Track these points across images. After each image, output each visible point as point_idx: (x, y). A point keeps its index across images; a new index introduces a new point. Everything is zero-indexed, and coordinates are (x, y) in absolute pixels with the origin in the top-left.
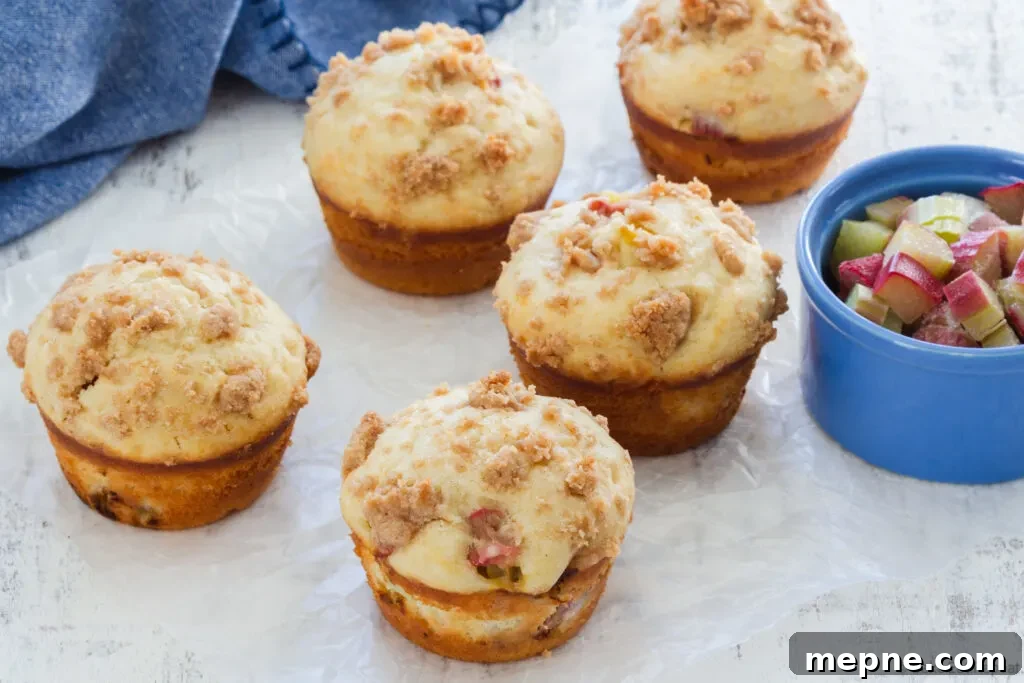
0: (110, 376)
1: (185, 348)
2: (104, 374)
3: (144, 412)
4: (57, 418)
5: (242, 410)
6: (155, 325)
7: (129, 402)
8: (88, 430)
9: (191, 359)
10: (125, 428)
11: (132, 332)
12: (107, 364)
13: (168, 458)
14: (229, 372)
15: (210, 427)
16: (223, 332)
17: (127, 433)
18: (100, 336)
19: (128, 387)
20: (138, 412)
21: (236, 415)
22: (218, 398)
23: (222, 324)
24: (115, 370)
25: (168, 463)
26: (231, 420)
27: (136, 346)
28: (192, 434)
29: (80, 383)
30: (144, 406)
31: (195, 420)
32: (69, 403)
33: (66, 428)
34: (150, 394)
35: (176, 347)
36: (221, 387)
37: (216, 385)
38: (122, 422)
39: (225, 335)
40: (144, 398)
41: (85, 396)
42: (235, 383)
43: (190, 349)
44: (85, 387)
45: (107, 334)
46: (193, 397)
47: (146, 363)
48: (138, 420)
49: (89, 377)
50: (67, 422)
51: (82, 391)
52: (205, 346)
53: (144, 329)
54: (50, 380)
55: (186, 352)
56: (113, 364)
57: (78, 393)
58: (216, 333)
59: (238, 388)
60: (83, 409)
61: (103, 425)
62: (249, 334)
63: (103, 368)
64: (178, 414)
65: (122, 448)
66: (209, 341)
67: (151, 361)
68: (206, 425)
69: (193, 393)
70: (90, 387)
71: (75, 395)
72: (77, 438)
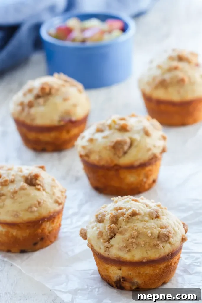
0: (121, 233)
1: (145, 221)
2: (118, 233)
3: (134, 242)
4: (102, 251)
5: (167, 240)
6: (134, 214)
7: (128, 240)
8: (115, 252)
9: (148, 224)
10: (128, 249)
11: (126, 217)
12: (118, 230)
13: (144, 258)
14: (162, 228)
15: (157, 246)
16: (157, 216)
17: (129, 251)
18: (115, 220)
19: (127, 235)
20: (132, 243)
21: (165, 242)
22: (159, 237)
23: (156, 213)
24: (122, 231)
25: (144, 260)
26: (164, 244)
27: (128, 222)
28: (151, 249)
29: (109, 237)
30: (134, 241)
31: (152, 244)
32: (107, 244)
33: (106, 254)
34: (135, 236)
35: (142, 221)
36: (159, 233)
37: (158, 232)
38: (126, 247)
39: (157, 217)
40: (134, 238)
41: (112, 241)
42: (164, 231)
43: (147, 221)
44: (112, 238)
45: (117, 220)
46: (150, 236)
47: (133, 226)
48: (132, 246)
49: (113, 235)
50: (106, 252)
51: (111, 240)
52: (152, 220)
53: (130, 216)
54: (99, 238)
55: (145, 222)
56: (121, 229)
57: (110, 241)
58: (155, 216)
59: (165, 233)
60: (112, 246)
61: (120, 249)
62: (165, 217)
63: (117, 231)
64: (146, 243)
65: (127, 257)
66: (153, 219)
67: (134, 226)
68: (156, 246)
69: (151, 235)
70: (113, 238)
71: (108, 241)
72: (110, 257)
